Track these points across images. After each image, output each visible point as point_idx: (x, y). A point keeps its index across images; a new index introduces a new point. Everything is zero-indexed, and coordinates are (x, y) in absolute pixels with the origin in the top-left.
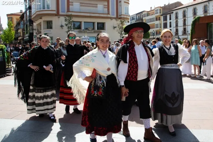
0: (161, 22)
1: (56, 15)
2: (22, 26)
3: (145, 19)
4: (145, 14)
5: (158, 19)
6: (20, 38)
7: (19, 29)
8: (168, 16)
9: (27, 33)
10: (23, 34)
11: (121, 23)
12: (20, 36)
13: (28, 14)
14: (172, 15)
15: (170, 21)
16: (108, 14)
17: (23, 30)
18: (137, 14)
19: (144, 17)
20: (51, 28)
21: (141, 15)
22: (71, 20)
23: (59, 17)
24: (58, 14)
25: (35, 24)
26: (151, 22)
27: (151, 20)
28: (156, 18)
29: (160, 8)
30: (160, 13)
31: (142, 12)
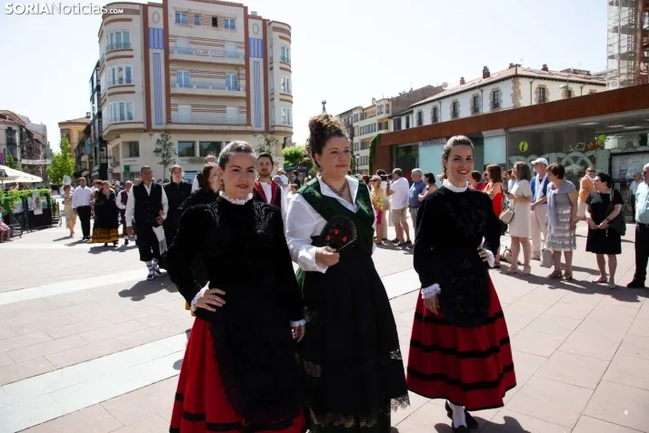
1: (145, 131)
2: (87, 149)
3: (358, 127)
4: (358, 114)
5: (383, 125)
6: (85, 173)
7: (82, 154)
9: (96, 164)
10: (91, 164)
12: (85, 170)
13: (97, 125)
14: (410, 116)
16: (249, 124)
17: (90, 157)
18: (341, 115)
19: (355, 122)
20: (137, 155)
21: (350, 116)
22: (168, 142)
23: (151, 135)
24: (148, 129)
25: (109, 147)
26: (369, 132)
27: (369, 129)
28: (380, 125)
29: (387, 102)
30: (388, 112)
31: (351, 111)
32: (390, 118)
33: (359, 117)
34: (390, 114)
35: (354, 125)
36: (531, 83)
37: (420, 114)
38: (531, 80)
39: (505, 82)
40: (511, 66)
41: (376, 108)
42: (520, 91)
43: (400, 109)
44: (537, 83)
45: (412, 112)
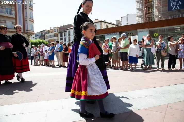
0: (58, 38)
3: (47, 36)
4: (46, 32)
5: (56, 35)
8: (63, 34)
11: (28, 37)
14: (66, 33)
15: (65, 37)
18: (40, 32)
19: (45, 34)
21: (44, 32)
26: (51, 38)
27: (51, 36)
28: (55, 35)
29: (57, 28)
30: (58, 31)
31: (44, 31)
32: (59, 33)
33: (47, 32)
34: (59, 32)
35: (45, 35)
36: (105, 24)
37: (69, 32)
38: (105, 23)
39: (98, 23)
40: (96, 20)
41: (53, 30)
42: (102, 26)
43: (62, 30)
44: (106, 24)
45: (66, 31)
